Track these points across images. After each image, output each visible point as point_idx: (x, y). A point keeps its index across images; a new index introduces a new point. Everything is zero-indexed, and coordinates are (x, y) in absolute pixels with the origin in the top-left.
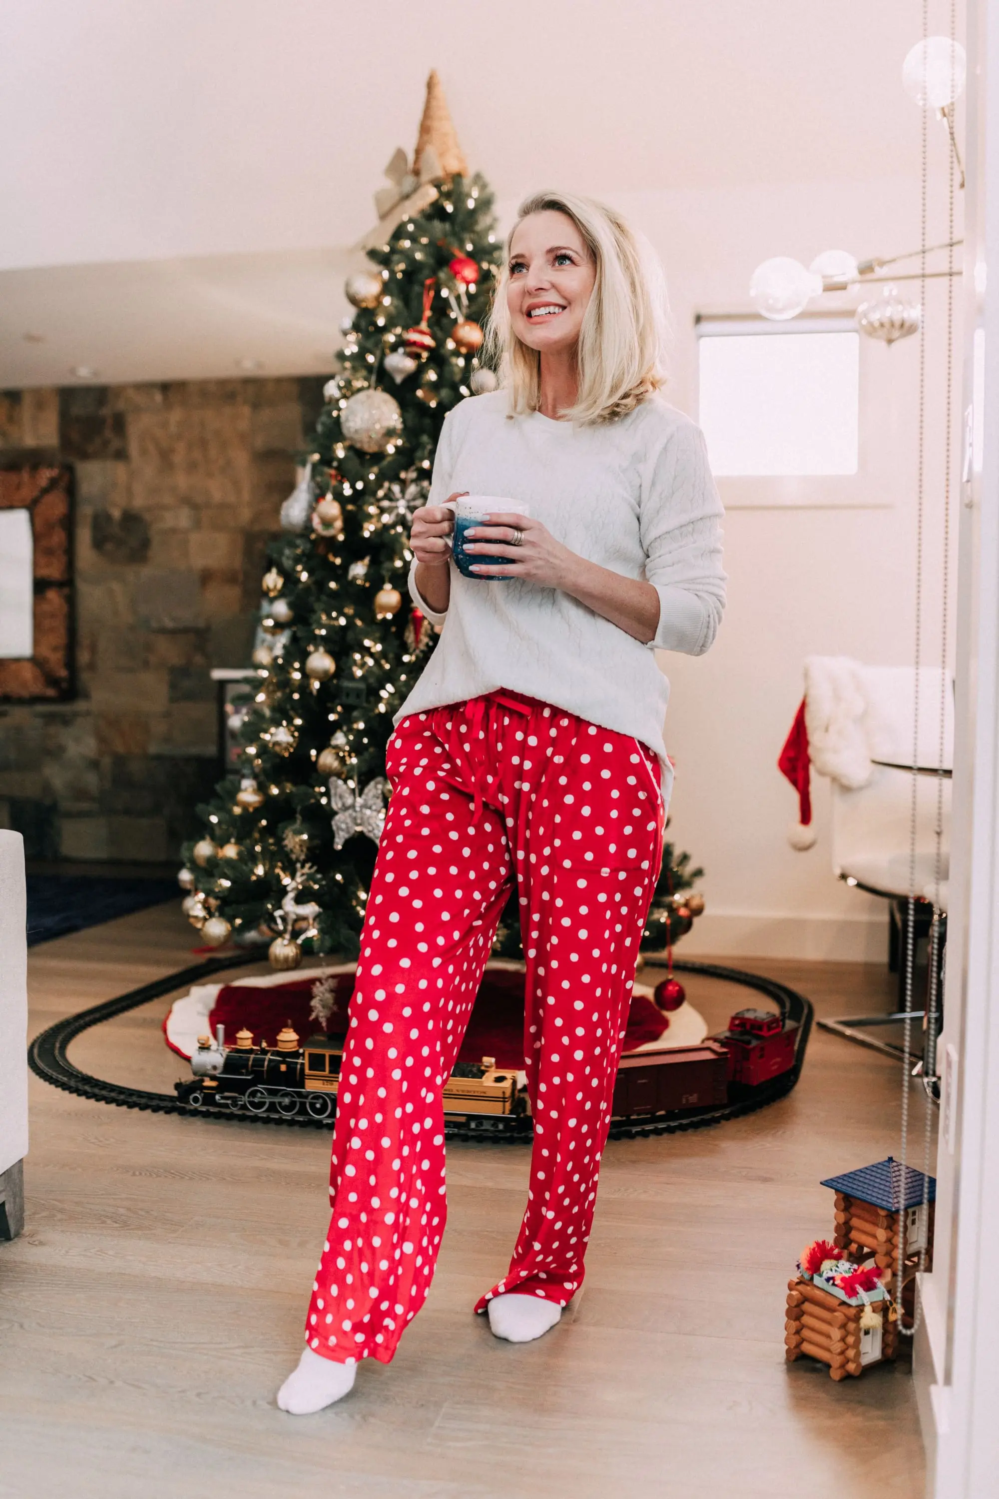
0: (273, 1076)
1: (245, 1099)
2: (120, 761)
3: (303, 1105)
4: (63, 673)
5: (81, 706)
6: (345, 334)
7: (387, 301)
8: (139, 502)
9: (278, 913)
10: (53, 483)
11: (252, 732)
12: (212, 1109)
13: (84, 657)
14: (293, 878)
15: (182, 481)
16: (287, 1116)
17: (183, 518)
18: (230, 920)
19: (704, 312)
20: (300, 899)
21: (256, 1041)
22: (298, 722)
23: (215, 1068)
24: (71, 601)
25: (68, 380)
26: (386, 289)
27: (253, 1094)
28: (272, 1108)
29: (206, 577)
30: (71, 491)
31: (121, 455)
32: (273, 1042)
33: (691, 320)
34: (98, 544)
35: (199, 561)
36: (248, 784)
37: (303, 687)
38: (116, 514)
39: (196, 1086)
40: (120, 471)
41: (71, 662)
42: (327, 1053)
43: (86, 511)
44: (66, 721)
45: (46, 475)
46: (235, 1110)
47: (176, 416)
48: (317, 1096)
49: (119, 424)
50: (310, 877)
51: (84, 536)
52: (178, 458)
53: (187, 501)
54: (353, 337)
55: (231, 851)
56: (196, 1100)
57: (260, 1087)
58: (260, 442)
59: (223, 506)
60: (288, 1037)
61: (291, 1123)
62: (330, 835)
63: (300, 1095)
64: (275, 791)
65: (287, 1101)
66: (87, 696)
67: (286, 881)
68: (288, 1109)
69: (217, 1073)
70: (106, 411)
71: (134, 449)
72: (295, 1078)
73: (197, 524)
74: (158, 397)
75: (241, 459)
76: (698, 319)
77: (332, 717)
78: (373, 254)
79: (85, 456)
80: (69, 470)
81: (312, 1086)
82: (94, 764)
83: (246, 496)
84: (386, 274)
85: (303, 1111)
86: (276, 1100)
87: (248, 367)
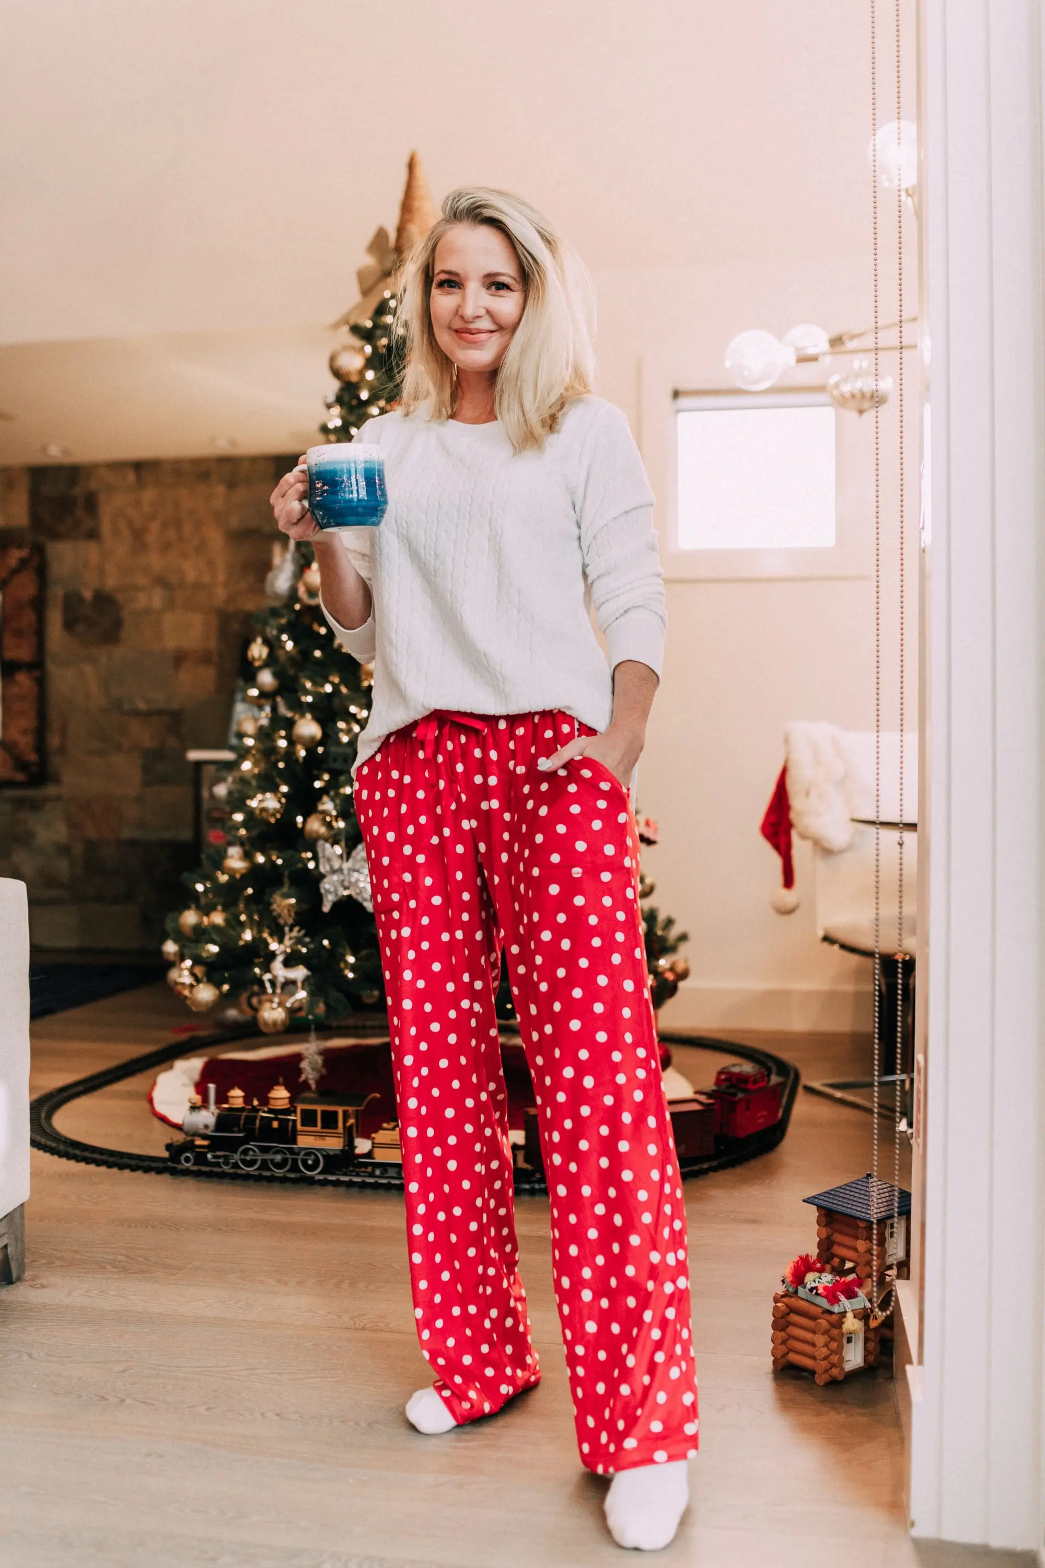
0: (266, 1133)
1: (237, 1157)
2: (91, 846)
3: (295, 1161)
4: (32, 757)
5: (51, 790)
6: (329, 406)
7: (370, 375)
8: (111, 582)
9: (267, 977)
10: (23, 563)
11: (238, 801)
12: (204, 1169)
13: (54, 741)
14: (281, 941)
15: (156, 561)
16: (279, 1172)
17: (157, 599)
18: (218, 986)
19: (681, 387)
20: (289, 962)
21: (247, 1099)
22: (284, 789)
23: (206, 1127)
24: (41, 683)
25: (39, 460)
26: (370, 363)
27: (245, 1152)
28: (264, 1166)
29: (180, 658)
30: (42, 571)
31: (93, 535)
32: (265, 1101)
33: (669, 394)
34: (69, 625)
35: (171, 642)
36: (234, 852)
37: (289, 755)
38: (88, 594)
39: (188, 1146)
40: (91, 551)
41: (40, 746)
42: (319, 1108)
43: (57, 593)
44: (35, 806)
45: (15, 556)
46: (226, 1169)
47: (149, 495)
48: (309, 1152)
49: (91, 504)
50: (299, 941)
51: (55, 618)
52: (153, 536)
53: (161, 582)
54: (336, 410)
55: (218, 918)
56: (187, 1160)
57: (252, 1145)
58: (234, 522)
59: (197, 586)
60: (280, 1094)
61: (283, 1180)
62: (318, 898)
63: (291, 1151)
64: (261, 859)
65: (278, 1158)
66: (57, 780)
67: (274, 946)
68: (279, 1166)
69: (209, 1132)
70: (77, 491)
71: (106, 529)
72: (287, 1134)
73: (170, 605)
74: (131, 476)
75: (215, 538)
76: (676, 394)
77: (318, 784)
78: (356, 330)
79: (56, 536)
80: (39, 550)
81: (304, 1142)
82: (64, 850)
83: (221, 577)
84: (368, 349)
85: (294, 1168)
86: (268, 1157)
87: (222, 447)
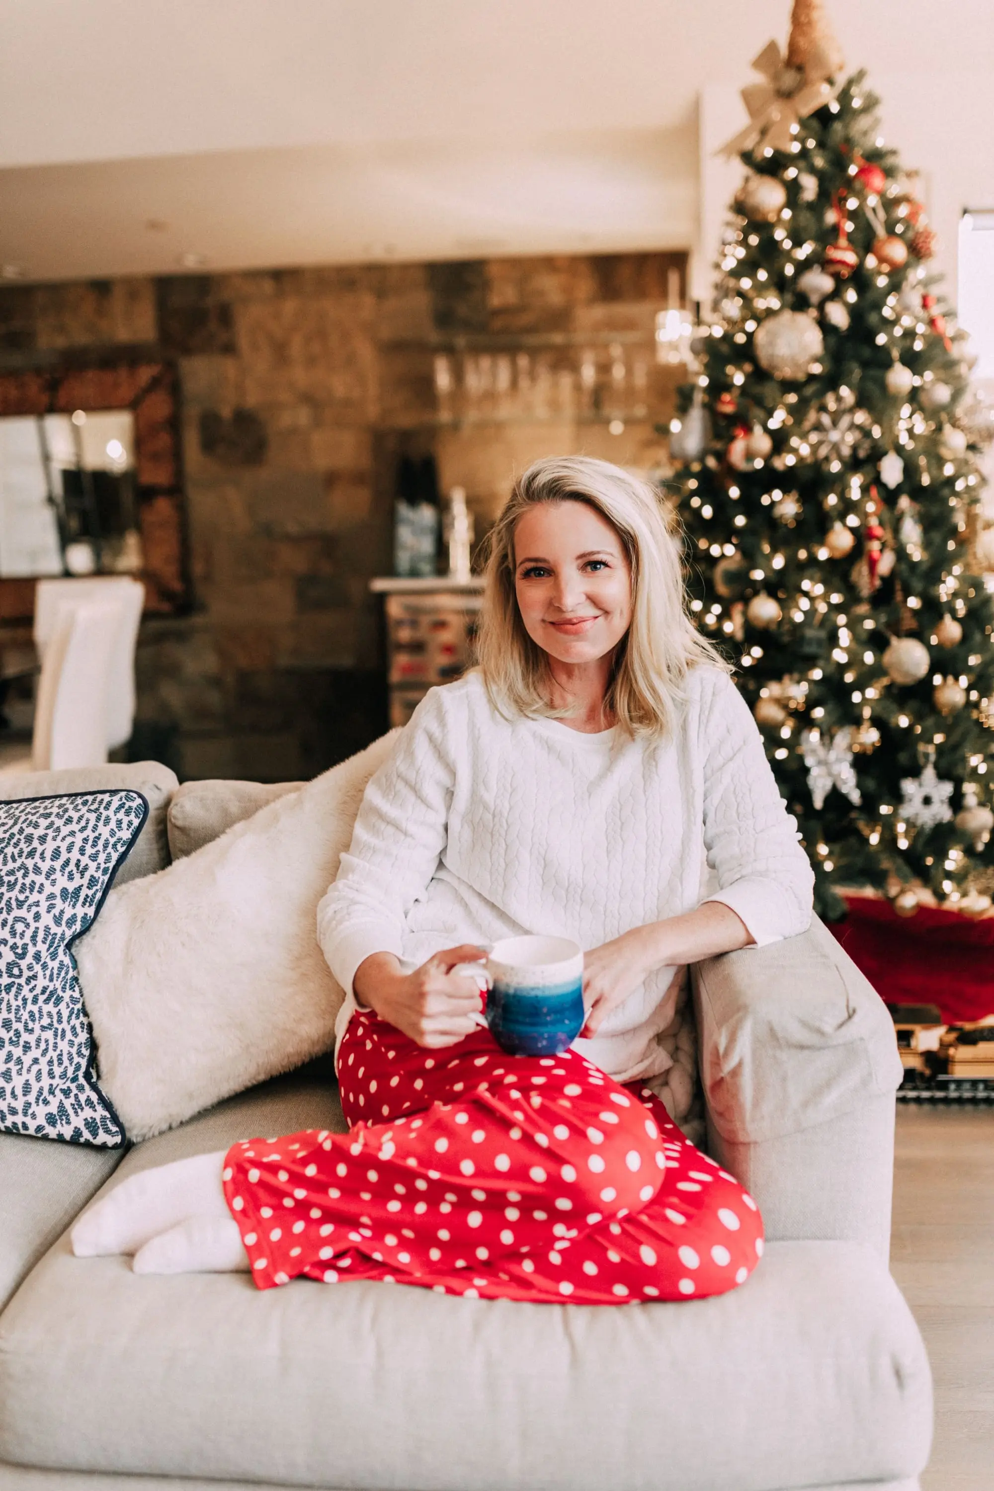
2: (243, 677)
4: (176, 586)
5: (198, 620)
8: (252, 399)
10: (155, 383)
13: (198, 568)
15: (300, 376)
17: (303, 416)
19: (972, 204)
24: (182, 509)
25: (164, 265)
29: (331, 479)
30: (175, 390)
31: (229, 349)
33: (961, 212)
34: (209, 445)
35: (322, 461)
38: (226, 412)
40: (229, 367)
41: (185, 575)
43: (192, 413)
44: (181, 637)
45: (146, 374)
47: (290, 306)
49: (225, 316)
51: (192, 439)
52: (296, 347)
53: (308, 399)
58: (386, 333)
59: (347, 403)
66: (202, 608)
70: (210, 302)
71: (243, 342)
73: (317, 422)
74: (268, 286)
75: (366, 353)
76: (965, 212)
79: (188, 351)
80: (171, 366)
82: (216, 682)
83: (373, 390)
87: (378, 253)
